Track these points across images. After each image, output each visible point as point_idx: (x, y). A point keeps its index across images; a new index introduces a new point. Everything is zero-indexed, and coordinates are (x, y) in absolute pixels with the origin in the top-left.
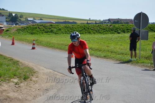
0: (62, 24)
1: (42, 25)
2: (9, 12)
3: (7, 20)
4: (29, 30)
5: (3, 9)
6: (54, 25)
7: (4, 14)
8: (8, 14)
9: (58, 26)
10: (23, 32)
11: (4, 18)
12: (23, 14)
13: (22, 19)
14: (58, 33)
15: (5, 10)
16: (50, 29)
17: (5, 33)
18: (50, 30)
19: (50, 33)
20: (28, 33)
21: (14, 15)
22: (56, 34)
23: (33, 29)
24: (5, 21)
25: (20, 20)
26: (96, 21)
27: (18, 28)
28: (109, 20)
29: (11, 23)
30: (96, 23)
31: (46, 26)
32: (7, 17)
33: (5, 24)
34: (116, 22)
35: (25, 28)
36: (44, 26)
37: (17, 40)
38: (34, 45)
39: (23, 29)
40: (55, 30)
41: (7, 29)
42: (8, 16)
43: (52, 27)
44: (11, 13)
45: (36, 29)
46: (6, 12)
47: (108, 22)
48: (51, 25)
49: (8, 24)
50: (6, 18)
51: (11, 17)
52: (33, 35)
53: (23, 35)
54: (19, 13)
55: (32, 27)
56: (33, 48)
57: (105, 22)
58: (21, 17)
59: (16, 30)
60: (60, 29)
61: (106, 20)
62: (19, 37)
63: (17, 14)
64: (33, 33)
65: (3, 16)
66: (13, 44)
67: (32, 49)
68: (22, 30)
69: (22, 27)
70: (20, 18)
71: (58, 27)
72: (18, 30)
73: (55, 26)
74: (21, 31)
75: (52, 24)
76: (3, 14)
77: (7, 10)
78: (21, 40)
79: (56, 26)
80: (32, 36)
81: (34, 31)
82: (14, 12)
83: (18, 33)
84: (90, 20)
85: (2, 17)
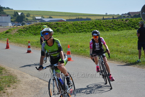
0: (69, 21)
1: (47, 24)
2: (15, 11)
3: (13, 20)
4: (32, 30)
5: (8, 8)
6: (61, 23)
7: (9, 14)
8: (13, 14)
9: (65, 24)
10: (25, 33)
11: (8, 19)
12: (30, 13)
13: (28, 18)
14: (65, 33)
15: (10, 9)
16: (56, 27)
17: (5, 35)
18: (56, 29)
19: (56, 32)
20: (31, 34)
21: (19, 14)
22: (62, 33)
23: (37, 29)
24: (10, 21)
25: (27, 19)
26: (113, 16)
27: (19, 28)
28: (129, 14)
29: (16, 23)
30: (113, 18)
31: (51, 25)
32: (12, 16)
33: (10, 24)
34: (137, 16)
35: (28, 29)
36: (49, 25)
37: (15, 43)
38: (30, 48)
39: (26, 30)
40: (62, 29)
41: (7, 30)
42: (14, 16)
43: (58, 26)
44: (17, 12)
45: (40, 28)
46: (11, 11)
47: (128, 16)
48: (57, 24)
49: (14, 25)
50: (11, 18)
51: (17, 16)
52: (37, 36)
53: (24, 37)
54: (26, 11)
55: (35, 26)
56: (28, 51)
57: (124, 17)
58: (28, 15)
59: (17, 31)
60: (67, 28)
61: (126, 14)
62: (20, 39)
63: (23, 12)
64: (36, 34)
65: (8, 15)
66: (7, 47)
67: (27, 53)
68: (24, 31)
69: (24, 27)
70: (26, 17)
71: (66, 26)
72: (19, 31)
73: (61, 25)
74: (22, 32)
75: (58, 22)
76: (7, 13)
77: (12, 9)
78: (19, 43)
79: (63, 24)
80: (35, 37)
81: (37, 32)
82: (20, 11)
83: (20, 34)
84: (106, 15)
85: (7, 17)
